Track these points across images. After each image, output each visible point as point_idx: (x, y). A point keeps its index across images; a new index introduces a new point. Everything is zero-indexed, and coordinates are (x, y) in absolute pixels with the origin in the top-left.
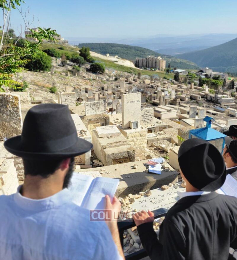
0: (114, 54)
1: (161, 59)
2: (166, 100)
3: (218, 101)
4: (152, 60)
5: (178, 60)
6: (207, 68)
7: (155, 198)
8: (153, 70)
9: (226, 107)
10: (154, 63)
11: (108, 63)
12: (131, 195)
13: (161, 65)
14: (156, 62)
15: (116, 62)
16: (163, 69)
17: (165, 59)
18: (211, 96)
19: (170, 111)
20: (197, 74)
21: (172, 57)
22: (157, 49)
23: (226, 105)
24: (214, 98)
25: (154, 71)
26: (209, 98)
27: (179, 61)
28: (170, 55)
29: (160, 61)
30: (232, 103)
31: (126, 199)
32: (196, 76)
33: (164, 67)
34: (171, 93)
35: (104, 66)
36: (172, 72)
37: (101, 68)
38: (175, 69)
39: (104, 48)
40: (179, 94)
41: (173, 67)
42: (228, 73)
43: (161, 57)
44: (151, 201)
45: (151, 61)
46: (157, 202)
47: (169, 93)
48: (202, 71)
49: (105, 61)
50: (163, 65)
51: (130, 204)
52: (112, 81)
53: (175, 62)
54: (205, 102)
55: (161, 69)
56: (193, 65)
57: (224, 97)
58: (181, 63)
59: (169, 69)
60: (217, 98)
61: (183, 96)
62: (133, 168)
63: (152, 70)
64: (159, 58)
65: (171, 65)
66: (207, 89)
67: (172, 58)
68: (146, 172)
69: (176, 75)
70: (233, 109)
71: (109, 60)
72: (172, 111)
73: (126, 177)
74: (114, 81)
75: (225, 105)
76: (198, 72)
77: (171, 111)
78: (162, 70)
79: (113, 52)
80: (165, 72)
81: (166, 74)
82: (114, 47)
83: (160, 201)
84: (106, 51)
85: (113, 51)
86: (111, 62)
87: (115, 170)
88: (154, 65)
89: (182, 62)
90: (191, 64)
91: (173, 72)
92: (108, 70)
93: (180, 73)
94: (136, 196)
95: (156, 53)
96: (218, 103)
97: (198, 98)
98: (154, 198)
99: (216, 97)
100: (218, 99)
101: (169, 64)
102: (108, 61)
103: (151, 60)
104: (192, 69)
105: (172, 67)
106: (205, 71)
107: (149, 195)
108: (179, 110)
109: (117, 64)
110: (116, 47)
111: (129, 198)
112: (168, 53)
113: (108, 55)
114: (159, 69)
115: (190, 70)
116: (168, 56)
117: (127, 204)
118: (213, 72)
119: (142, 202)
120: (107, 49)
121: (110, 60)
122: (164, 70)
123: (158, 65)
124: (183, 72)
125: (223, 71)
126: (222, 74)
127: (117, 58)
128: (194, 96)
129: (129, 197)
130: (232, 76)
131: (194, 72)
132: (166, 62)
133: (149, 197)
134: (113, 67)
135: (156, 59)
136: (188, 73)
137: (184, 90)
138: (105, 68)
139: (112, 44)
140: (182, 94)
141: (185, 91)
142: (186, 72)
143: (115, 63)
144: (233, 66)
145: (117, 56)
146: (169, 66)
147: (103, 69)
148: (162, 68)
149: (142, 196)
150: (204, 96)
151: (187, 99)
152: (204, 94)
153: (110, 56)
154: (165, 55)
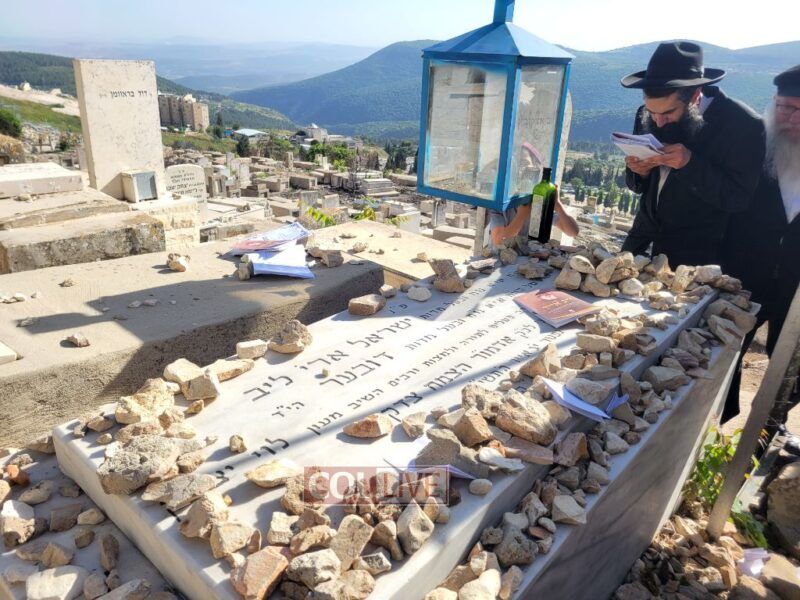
0: (46, 84)
1: (194, 100)
2: (227, 188)
3: (357, 189)
4: (170, 104)
5: (241, 107)
6: (315, 126)
7: (338, 355)
8: (177, 130)
9: (379, 200)
10: (175, 111)
11: (30, 111)
12: (183, 369)
13: (195, 116)
14: (180, 110)
15: (58, 106)
16: (204, 129)
17: (204, 102)
18: (339, 178)
19: (247, 208)
20: (293, 142)
21: (224, 97)
22: (181, 77)
23: (378, 197)
24: (347, 181)
25: (179, 133)
26: (335, 183)
27: (244, 109)
28: (216, 92)
29: (192, 105)
30: (390, 190)
31: (153, 393)
32: (291, 146)
33: (206, 124)
34: (238, 173)
35: (18, 117)
36: (228, 135)
37: (8, 121)
38: (236, 128)
39: (9, 66)
40: (261, 176)
41: (229, 123)
42: (363, 139)
43: (194, 97)
44: (323, 375)
45: (167, 106)
46: (358, 372)
47: (234, 173)
48: (302, 133)
49: (19, 103)
50: (203, 117)
51: (189, 415)
52: (48, 152)
53: (232, 111)
54: (327, 191)
55: (197, 127)
56: (279, 120)
57: (370, 177)
58: (248, 113)
59: (219, 127)
60: (356, 179)
61: (273, 179)
62: (167, 269)
63: (175, 132)
64: (189, 97)
65: (224, 118)
66: (325, 165)
67: (225, 101)
68: (242, 276)
69: (240, 143)
70: (397, 203)
71: (31, 100)
72: (252, 209)
73: (136, 304)
74: (55, 152)
75: (375, 197)
76: (294, 137)
77: (249, 209)
78: (200, 131)
79: (43, 79)
80: (209, 137)
81: (213, 142)
82: (45, 65)
83: (373, 366)
84: (19, 76)
85: (41, 76)
86: (39, 106)
87: (62, 285)
88: (176, 117)
89: (252, 112)
90: (274, 117)
91: (232, 136)
92: (32, 131)
93: (250, 139)
94: (222, 366)
95: (179, 86)
96: (358, 193)
97: (311, 184)
98: (329, 359)
99: (353, 179)
100: (359, 182)
101: (218, 115)
102: (30, 104)
103: (167, 103)
104: (279, 128)
105: (226, 123)
106: (310, 134)
107: (299, 343)
108: (270, 209)
109: (61, 114)
110: (51, 64)
111: (175, 387)
112: (211, 88)
113: (27, 86)
114: (193, 129)
115: (274, 131)
116: (211, 94)
117: (165, 420)
118: (329, 136)
119: (267, 389)
120: (22, 70)
121: (37, 102)
122: (208, 131)
123: (187, 116)
124: (259, 135)
125: (350, 133)
126: (349, 139)
127: (59, 95)
128: (301, 179)
129: (175, 380)
130: (372, 145)
131: (283, 135)
132: (211, 112)
133: (299, 359)
134: (49, 121)
135: (180, 100)
136: (271, 138)
137: (271, 168)
138: (22, 124)
139: (34, 54)
140: (267, 176)
141: (273, 170)
142: (265, 136)
143: (55, 109)
144: (369, 123)
145: (57, 91)
146: (219, 121)
147: (16, 126)
148: (201, 126)
149: (255, 359)
150: (323, 179)
151: (283, 187)
152: (322, 175)
153: (34, 91)
154: (203, 93)
